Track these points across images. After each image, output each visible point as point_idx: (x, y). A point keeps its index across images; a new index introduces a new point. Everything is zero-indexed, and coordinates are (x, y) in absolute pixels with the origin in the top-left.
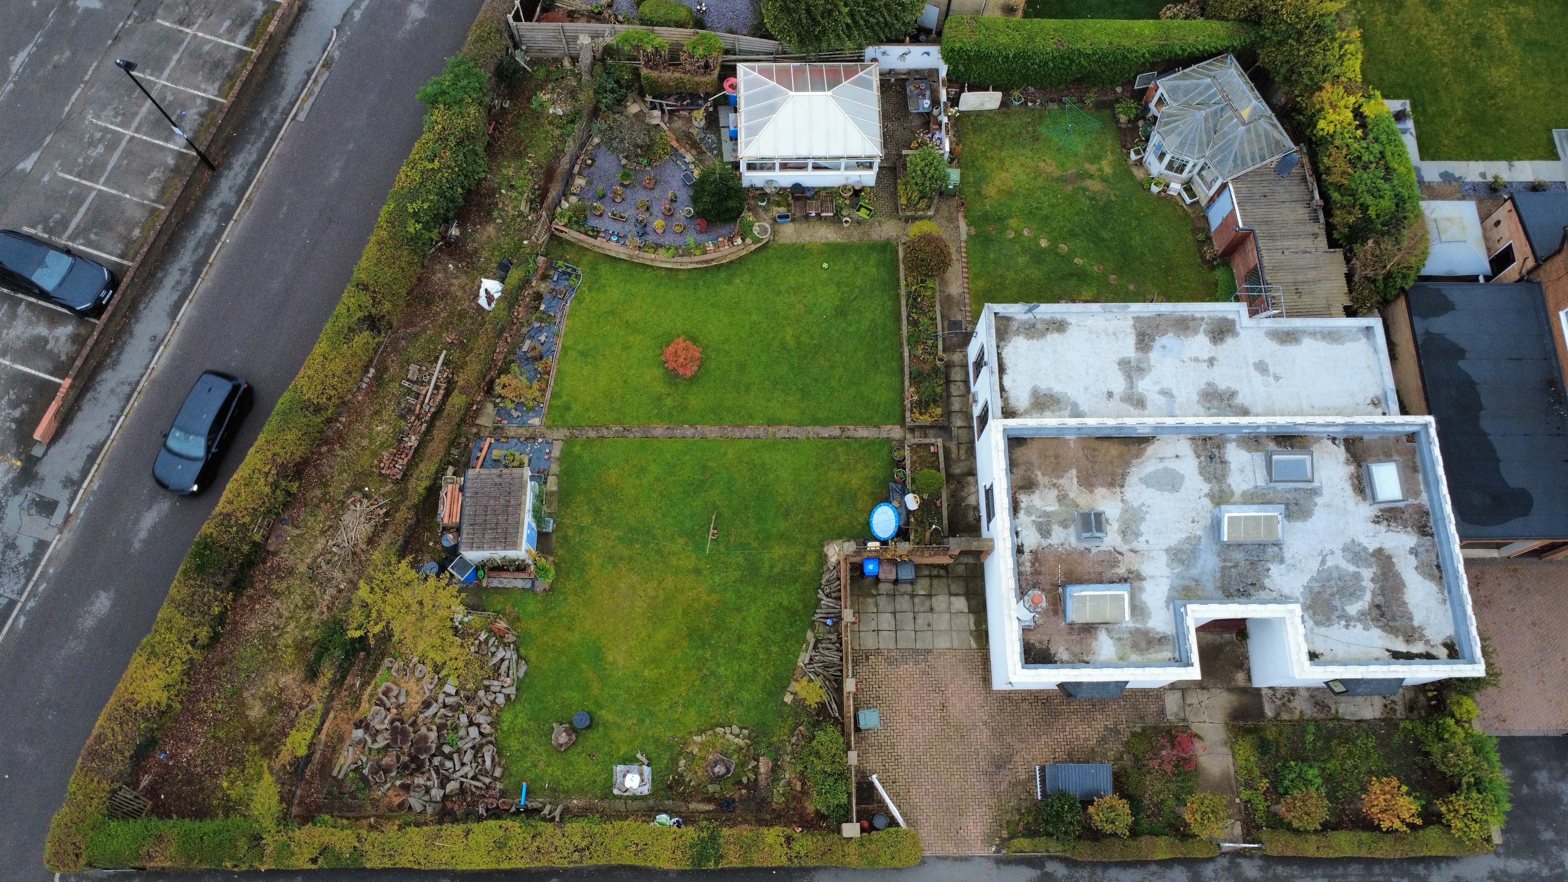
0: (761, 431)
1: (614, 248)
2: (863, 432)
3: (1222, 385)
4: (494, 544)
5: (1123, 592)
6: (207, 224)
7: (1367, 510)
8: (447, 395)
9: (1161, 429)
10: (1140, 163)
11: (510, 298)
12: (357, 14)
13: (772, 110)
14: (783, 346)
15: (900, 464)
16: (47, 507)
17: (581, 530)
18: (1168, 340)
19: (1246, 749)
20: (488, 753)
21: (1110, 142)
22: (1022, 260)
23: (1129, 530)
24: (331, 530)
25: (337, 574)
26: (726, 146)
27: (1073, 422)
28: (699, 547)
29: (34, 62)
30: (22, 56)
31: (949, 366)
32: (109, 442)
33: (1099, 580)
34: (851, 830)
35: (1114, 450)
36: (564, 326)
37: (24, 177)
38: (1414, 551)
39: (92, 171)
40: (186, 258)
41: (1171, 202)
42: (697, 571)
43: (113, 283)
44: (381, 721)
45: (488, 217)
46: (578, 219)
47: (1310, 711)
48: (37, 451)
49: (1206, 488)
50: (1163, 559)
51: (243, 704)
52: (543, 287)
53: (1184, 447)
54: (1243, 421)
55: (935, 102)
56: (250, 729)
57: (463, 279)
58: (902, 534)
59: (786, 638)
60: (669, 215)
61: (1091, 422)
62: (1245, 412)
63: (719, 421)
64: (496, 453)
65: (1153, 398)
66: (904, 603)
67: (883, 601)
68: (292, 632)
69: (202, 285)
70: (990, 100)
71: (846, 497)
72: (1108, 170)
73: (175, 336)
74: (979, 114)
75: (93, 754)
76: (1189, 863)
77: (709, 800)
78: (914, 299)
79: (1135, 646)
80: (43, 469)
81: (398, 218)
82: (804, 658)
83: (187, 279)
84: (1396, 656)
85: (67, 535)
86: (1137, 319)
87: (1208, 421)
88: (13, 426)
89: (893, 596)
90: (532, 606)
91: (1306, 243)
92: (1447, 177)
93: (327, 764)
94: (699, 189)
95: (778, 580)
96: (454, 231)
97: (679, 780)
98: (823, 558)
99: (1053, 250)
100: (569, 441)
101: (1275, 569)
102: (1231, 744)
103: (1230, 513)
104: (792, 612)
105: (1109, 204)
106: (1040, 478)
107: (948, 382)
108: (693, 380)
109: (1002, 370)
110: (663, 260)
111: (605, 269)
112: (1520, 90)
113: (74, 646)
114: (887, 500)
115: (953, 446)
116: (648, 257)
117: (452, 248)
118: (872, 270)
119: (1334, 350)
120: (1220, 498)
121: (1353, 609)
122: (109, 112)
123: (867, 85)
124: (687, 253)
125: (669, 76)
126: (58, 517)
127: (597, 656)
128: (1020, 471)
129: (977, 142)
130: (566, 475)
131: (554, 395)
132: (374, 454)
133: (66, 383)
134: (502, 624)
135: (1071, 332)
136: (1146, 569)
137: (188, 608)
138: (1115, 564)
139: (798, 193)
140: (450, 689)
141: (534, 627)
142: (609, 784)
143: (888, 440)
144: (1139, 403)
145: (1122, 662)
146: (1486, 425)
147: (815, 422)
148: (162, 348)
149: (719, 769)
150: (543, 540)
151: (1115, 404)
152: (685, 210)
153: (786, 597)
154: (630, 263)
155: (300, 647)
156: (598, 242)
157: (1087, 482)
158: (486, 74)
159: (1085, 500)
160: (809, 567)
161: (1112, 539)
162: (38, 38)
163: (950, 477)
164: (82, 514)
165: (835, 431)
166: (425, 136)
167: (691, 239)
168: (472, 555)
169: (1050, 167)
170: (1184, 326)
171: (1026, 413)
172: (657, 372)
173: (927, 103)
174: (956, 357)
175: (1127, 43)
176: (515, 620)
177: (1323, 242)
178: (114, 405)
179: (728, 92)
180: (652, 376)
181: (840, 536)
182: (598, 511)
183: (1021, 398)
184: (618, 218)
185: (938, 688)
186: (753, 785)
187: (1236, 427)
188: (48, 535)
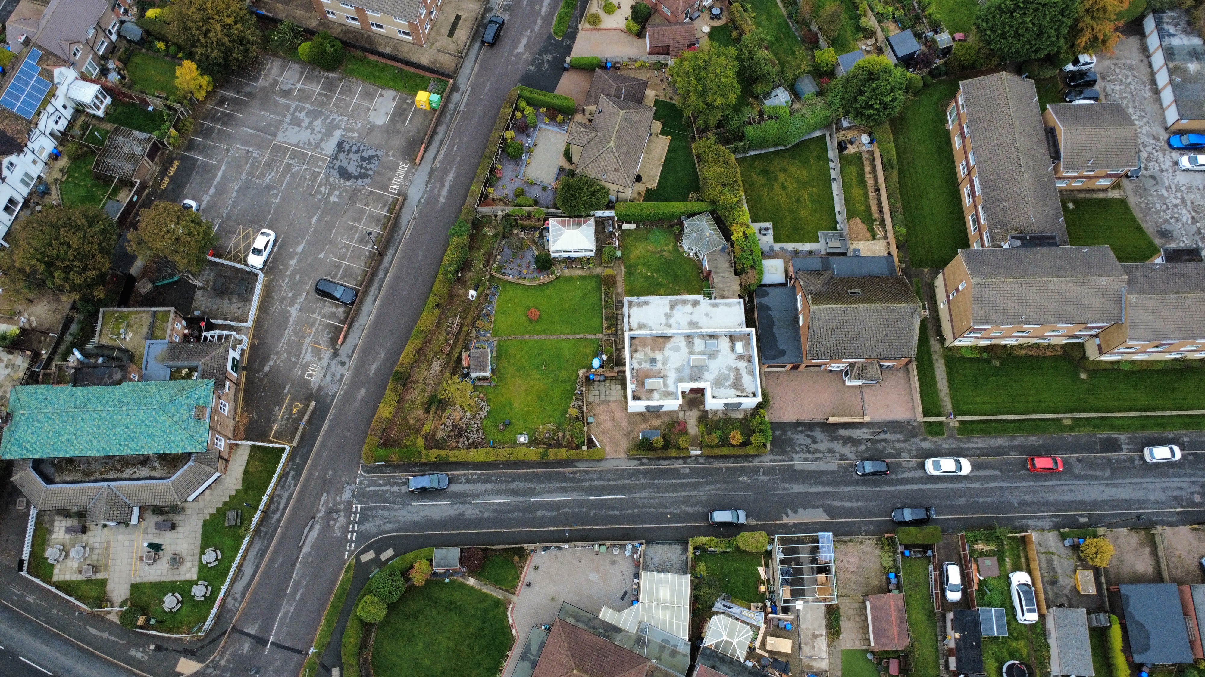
0: (558, 337)
1: (510, 279)
2: (590, 336)
3: (694, 320)
4: (480, 371)
5: (661, 380)
6: (381, 274)
7: (734, 356)
8: (461, 327)
9: (674, 334)
10: (682, 246)
11: (478, 296)
12: (423, 201)
13: (561, 235)
14: (565, 309)
15: (601, 346)
16: (343, 364)
17: (504, 367)
18: (679, 307)
19: (702, 428)
20: (481, 432)
21: (672, 239)
22: (642, 280)
23: (665, 363)
24: (429, 368)
25: (432, 382)
26: (546, 243)
27: (648, 332)
28: (540, 372)
29: (319, 220)
30: (315, 219)
31: (617, 315)
32: (359, 343)
33: (655, 377)
34: (585, 448)
35: (661, 340)
36: (495, 304)
37: (321, 260)
38: (746, 368)
39: (343, 257)
40: (376, 285)
41: (691, 259)
42: (540, 379)
43: (356, 295)
44: (449, 423)
45: (470, 270)
46: (499, 270)
47: (722, 416)
48: (338, 347)
49: (687, 350)
50: (674, 371)
51: (407, 420)
52: (488, 292)
53: (682, 339)
54: (698, 331)
55: (614, 228)
56: (410, 426)
57: (463, 290)
58: (601, 366)
59: (567, 398)
60: (528, 268)
61: (654, 332)
62: (701, 328)
63: (545, 334)
64: (477, 345)
65: (674, 325)
66: (602, 387)
67: (596, 387)
68: (420, 399)
69: (381, 294)
70: (633, 226)
71: (585, 356)
72: (671, 249)
73: (375, 311)
74: (629, 230)
75: (373, 431)
76: (684, 458)
77: (545, 444)
78: (606, 293)
79: (665, 395)
80: (340, 352)
81: (445, 272)
82: (572, 404)
83: (377, 292)
84: (738, 396)
85: (350, 372)
86: (671, 301)
87: (688, 331)
88: (330, 339)
89: (599, 385)
90: (491, 390)
91: (728, 274)
92: (782, 249)
93: (433, 436)
94: (538, 260)
95: (564, 381)
96: (460, 275)
97: (536, 439)
98: (578, 375)
99: (652, 276)
100: (499, 341)
101: (706, 373)
102: (698, 426)
103: (693, 357)
104: (568, 391)
105: (671, 260)
106: (639, 348)
107: (617, 320)
108: (537, 321)
109: (629, 317)
110: (526, 282)
111: (507, 285)
112: (810, 217)
113: (356, 404)
114: (597, 357)
115: (618, 340)
116: (522, 282)
117: (459, 280)
118: (593, 284)
119: (729, 309)
120: (691, 353)
121: (727, 384)
122: (345, 237)
123: (590, 225)
124: (534, 280)
125: (527, 223)
126: (346, 367)
127: (510, 405)
128: (633, 347)
129: (628, 240)
130: (499, 351)
131: (494, 327)
132: (440, 346)
133: (346, 326)
134: (482, 396)
135: (650, 305)
136: (669, 374)
137: (394, 390)
138: (660, 373)
139: (570, 259)
140: (468, 414)
141: (491, 397)
142: (515, 440)
143: (598, 339)
144: (670, 326)
145: (661, 399)
146: (775, 330)
147: (576, 333)
148: (371, 314)
149: (548, 435)
150: (493, 371)
151: (663, 326)
152: (533, 266)
153: (567, 386)
154: (516, 284)
155: (423, 403)
156: (506, 277)
157: (653, 350)
158: (469, 225)
159: (652, 355)
160: (574, 377)
161: (659, 365)
162: (319, 212)
163: (616, 350)
164: (354, 366)
165: (581, 336)
166: (451, 246)
167: (535, 275)
168: (473, 375)
169: (652, 248)
170: (684, 302)
171: (636, 330)
172: (525, 319)
173: (611, 228)
174: (620, 312)
175: (673, 210)
176: (485, 395)
177: (733, 274)
178: (359, 332)
179: (546, 226)
180: (524, 320)
181: (582, 368)
182: (509, 362)
183: (634, 325)
184: (511, 269)
185: (612, 412)
186: (557, 440)
187: (697, 333)
188: (344, 372)
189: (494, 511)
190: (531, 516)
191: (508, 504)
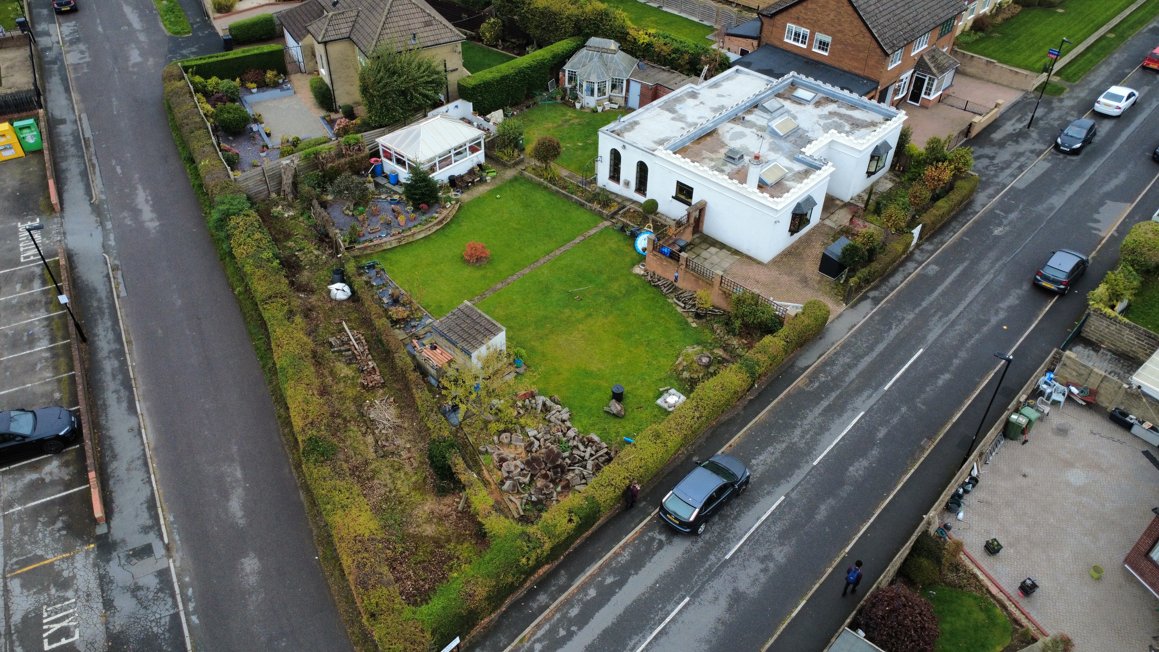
0: (548, 258)
1: (387, 240)
2: (593, 232)
6: (109, 365)
7: (811, 105)
9: (714, 125)
10: (583, 107)
16: (143, 552)
18: (679, 106)
19: (872, 218)
21: (563, 108)
24: (369, 430)
25: (399, 442)
28: (578, 307)
32: (156, 493)
35: (708, 139)
36: (396, 284)
38: (840, 107)
40: (111, 386)
41: (610, 111)
42: (590, 315)
44: (515, 468)
46: (354, 240)
48: (101, 530)
49: (754, 130)
51: (416, 535)
52: (364, 278)
53: (729, 124)
57: (315, 297)
63: (523, 266)
65: (699, 121)
68: (403, 486)
70: (499, 115)
71: (618, 252)
72: (574, 115)
73: (146, 422)
78: (554, 181)
79: (801, 178)
80: (117, 536)
83: (124, 393)
85: (177, 555)
87: (725, 115)
88: (64, 532)
95: (629, 294)
97: (693, 381)
98: (639, 276)
101: (808, 134)
103: (773, 125)
105: (588, 123)
107: (605, 195)
108: (490, 262)
110: (418, 231)
111: (389, 255)
113: (255, 601)
116: (409, 234)
118: (520, 187)
119: (735, 80)
120: (762, 129)
124: (428, 222)
126: (159, 551)
131: (426, 306)
132: (353, 386)
140: (532, 433)
142: (663, 409)
147: (568, 241)
148: (143, 431)
149: (705, 360)
152: (407, 209)
153: (641, 296)
155: (417, 488)
156: (376, 242)
157: (713, 151)
159: (720, 156)
164: (177, 538)
165: (581, 238)
167: (423, 218)
169: (550, 125)
177: (684, 76)
178: (139, 475)
180: (468, 271)
184: (375, 231)
188: (162, 565)
189: (783, 536)
190: (848, 488)
191: (788, 503)
